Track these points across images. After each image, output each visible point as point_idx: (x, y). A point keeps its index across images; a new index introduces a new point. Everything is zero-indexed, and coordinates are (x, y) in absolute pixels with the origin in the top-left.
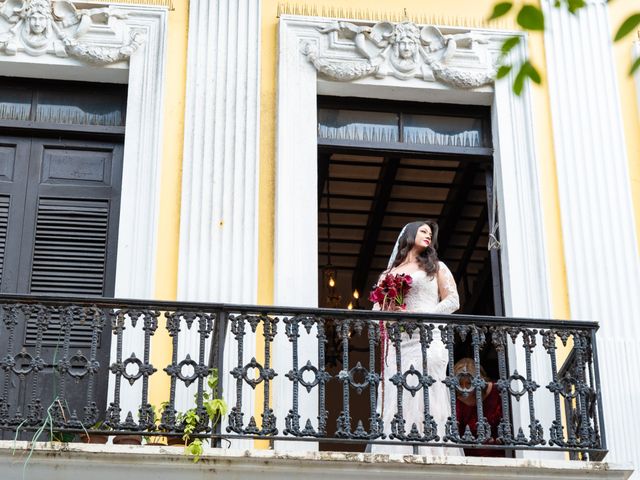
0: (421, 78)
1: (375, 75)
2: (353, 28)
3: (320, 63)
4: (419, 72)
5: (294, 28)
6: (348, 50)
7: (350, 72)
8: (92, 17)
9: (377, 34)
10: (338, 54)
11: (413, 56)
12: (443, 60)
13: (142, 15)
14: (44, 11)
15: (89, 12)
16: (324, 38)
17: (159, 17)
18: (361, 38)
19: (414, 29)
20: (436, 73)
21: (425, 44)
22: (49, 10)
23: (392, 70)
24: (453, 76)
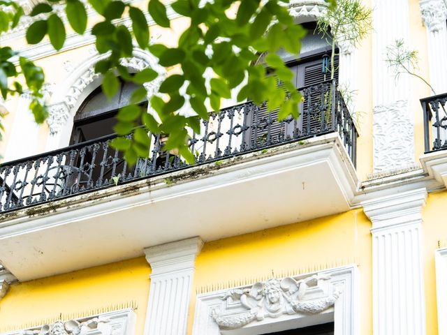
0: (287, 313)
1: (256, 319)
2: (240, 292)
3: (218, 320)
4: (283, 310)
5: (205, 302)
6: (238, 307)
7: (236, 322)
8: (88, 326)
9: (254, 292)
10: (232, 311)
11: (278, 300)
12: (298, 298)
13: (118, 317)
14: (60, 329)
15: (86, 323)
16: (224, 302)
17: (127, 315)
18: (244, 297)
19: (275, 282)
20: (294, 308)
21: (285, 290)
22: (63, 328)
23: (267, 313)
24: (303, 307)
